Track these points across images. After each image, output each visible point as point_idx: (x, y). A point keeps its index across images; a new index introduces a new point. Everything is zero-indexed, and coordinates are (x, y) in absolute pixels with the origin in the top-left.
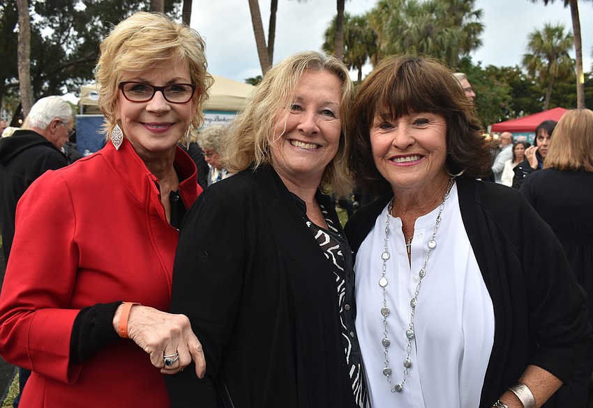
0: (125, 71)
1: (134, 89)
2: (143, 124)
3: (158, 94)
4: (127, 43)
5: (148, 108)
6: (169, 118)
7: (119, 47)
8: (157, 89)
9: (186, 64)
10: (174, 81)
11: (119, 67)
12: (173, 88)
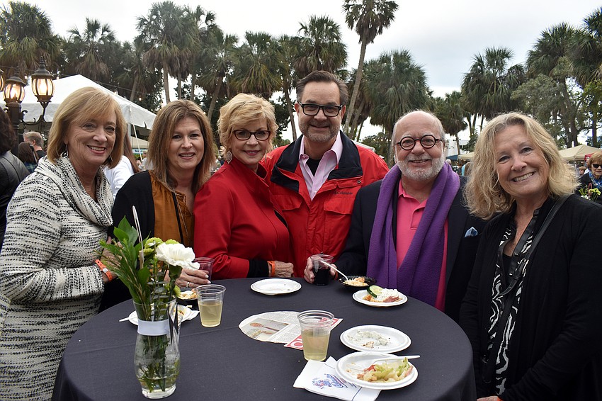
0: (236, 125)
1: (240, 133)
2: (245, 151)
3: (253, 136)
4: (237, 111)
5: (248, 143)
6: (257, 148)
7: (232, 112)
8: (252, 133)
9: (266, 121)
10: (260, 129)
11: (233, 123)
12: (259, 133)
